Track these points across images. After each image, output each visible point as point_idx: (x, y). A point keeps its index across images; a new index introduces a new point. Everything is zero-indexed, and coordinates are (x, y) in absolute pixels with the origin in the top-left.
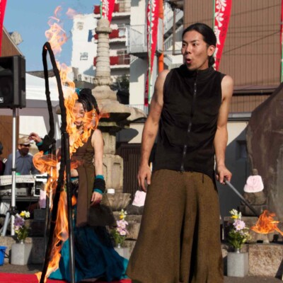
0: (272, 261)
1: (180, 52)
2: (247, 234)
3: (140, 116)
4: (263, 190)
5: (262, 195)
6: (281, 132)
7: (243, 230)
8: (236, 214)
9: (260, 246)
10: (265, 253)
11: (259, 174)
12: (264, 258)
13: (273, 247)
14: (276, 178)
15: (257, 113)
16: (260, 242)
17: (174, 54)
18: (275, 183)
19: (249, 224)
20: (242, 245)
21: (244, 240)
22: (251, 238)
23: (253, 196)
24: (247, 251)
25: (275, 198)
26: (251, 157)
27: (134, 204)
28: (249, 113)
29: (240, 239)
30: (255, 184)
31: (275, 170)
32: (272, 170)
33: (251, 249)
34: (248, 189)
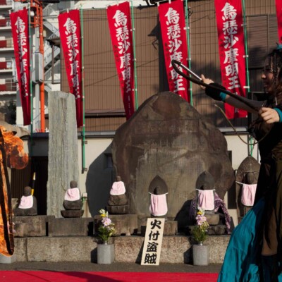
0: (133, 250)
1: (59, 81)
2: (113, 228)
3: (24, 134)
4: (126, 193)
5: (124, 197)
6: (138, 147)
7: (110, 225)
8: (104, 213)
9: (123, 238)
10: (128, 244)
11: (122, 180)
12: (127, 248)
13: (133, 238)
14: (135, 183)
15: (119, 131)
16: (124, 235)
17: (53, 83)
18: (135, 188)
19: (113, 221)
20: (109, 238)
21: (111, 234)
22: (116, 232)
24: (113, 242)
25: (136, 199)
26: (116, 167)
27: (20, 207)
28: (113, 131)
29: (107, 232)
30: (118, 189)
31: (135, 177)
32: (132, 176)
33: (116, 241)
34: (113, 193)
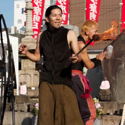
0: (114, 124)
2: (101, 110)
4: (110, 88)
6: (118, 59)
7: (99, 108)
8: (96, 100)
9: (108, 116)
10: (111, 120)
11: (108, 80)
12: (110, 122)
13: (114, 116)
14: (116, 82)
16: (108, 114)
18: (116, 85)
19: (102, 105)
20: (99, 116)
21: (100, 113)
22: (103, 112)
23: (105, 91)
24: (102, 118)
25: (116, 92)
26: (104, 72)
28: (102, 49)
30: (105, 85)
31: (116, 78)
32: (114, 78)
33: (103, 118)
34: (102, 88)
